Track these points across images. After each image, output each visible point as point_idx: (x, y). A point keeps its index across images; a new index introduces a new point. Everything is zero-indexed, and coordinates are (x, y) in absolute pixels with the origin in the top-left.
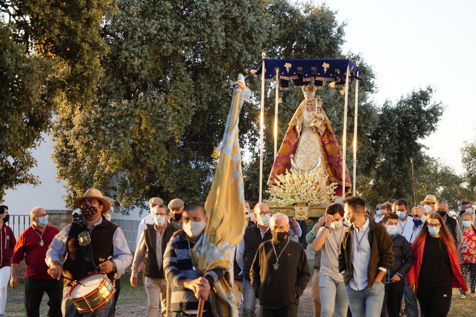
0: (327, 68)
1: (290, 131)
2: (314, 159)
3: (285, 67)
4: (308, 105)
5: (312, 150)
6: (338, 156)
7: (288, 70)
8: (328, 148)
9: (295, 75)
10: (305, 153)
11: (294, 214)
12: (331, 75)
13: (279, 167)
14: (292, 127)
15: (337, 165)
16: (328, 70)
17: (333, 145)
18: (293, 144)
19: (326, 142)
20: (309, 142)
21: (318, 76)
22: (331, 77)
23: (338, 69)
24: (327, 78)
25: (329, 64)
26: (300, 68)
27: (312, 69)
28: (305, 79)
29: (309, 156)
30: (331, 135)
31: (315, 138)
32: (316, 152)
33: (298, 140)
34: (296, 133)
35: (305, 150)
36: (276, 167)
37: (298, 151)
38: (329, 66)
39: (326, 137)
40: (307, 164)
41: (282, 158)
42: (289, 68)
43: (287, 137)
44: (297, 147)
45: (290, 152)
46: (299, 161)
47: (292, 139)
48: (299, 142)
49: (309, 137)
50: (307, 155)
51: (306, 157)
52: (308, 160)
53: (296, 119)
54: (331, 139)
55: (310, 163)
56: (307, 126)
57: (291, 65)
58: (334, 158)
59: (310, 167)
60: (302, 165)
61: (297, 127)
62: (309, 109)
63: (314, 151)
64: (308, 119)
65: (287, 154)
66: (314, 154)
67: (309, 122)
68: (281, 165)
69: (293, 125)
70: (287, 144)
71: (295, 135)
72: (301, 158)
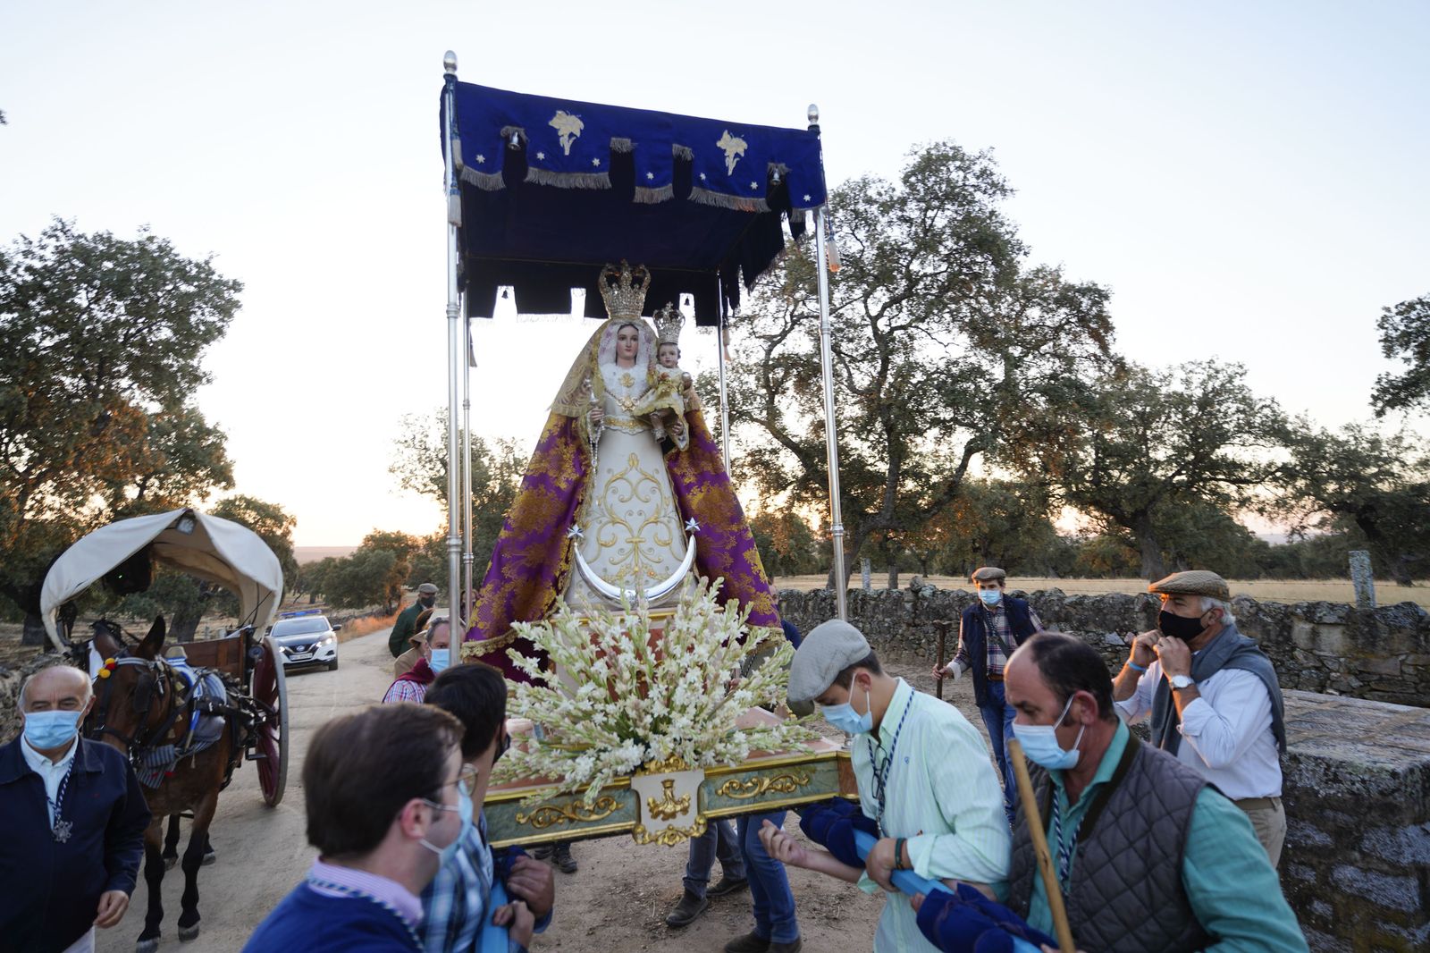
0: (737, 155)
1: (551, 439)
2: (661, 543)
3: (555, 131)
4: (623, 338)
5: (649, 509)
6: (735, 528)
7: (566, 144)
9: (596, 170)
10: (623, 523)
11: (637, 817)
12: (754, 186)
14: (561, 423)
15: (731, 560)
16: (742, 162)
17: (715, 491)
18: (563, 486)
19: (687, 481)
21: (701, 184)
22: (749, 193)
23: (779, 162)
24: (738, 195)
25: (744, 139)
26: (622, 144)
27: (674, 152)
28: (643, 189)
29: (640, 530)
30: (707, 454)
31: (655, 464)
32: (663, 514)
33: (584, 474)
34: (572, 449)
35: (620, 510)
36: (497, 581)
37: (588, 514)
38: (745, 145)
39: (684, 462)
40: (633, 564)
41: (523, 545)
42: (571, 135)
43: (541, 462)
44: (580, 498)
45: (552, 521)
46: (599, 555)
47: (560, 469)
48: (586, 480)
49: (633, 461)
50: (630, 530)
51: (628, 535)
52: (636, 549)
53: (584, 390)
54: (708, 467)
55: (646, 561)
56: (623, 418)
57: (581, 125)
58: (721, 537)
59: (645, 577)
60: (613, 570)
61: (582, 420)
62: (628, 354)
63: (658, 512)
64: (625, 389)
65: (541, 531)
66: (656, 523)
67: (628, 403)
68: (519, 574)
69: (566, 414)
70: (542, 487)
71: (569, 453)
72: (604, 539)
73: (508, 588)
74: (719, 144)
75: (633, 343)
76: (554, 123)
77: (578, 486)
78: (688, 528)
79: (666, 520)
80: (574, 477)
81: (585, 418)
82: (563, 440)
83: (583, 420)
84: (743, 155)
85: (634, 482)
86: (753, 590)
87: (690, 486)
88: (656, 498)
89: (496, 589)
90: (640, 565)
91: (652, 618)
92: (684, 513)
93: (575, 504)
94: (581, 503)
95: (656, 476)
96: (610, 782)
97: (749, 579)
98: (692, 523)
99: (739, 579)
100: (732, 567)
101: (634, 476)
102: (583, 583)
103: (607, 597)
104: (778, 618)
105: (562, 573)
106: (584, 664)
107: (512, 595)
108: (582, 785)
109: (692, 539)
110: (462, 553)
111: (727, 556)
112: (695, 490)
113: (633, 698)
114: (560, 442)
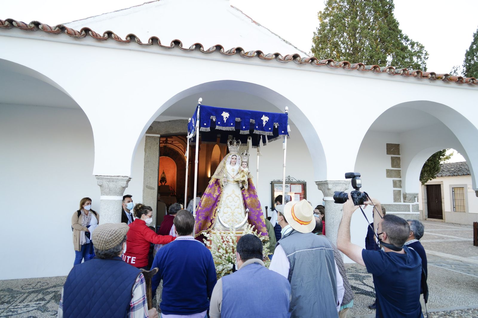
0: (266, 121)
1: (213, 184)
2: (239, 213)
3: (223, 116)
5: (237, 205)
6: (258, 210)
7: (225, 120)
8: (248, 201)
9: (232, 126)
10: (230, 208)
12: (270, 129)
13: (200, 220)
14: (215, 180)
16: (267, 123)
17: (254, 199)
18: (215, 196)
19: (246, 196)
21: (257, 129)
22: (268, 130)
23: (277, 123)
24: (266, 131)
25: (268, 117)
26: (238, 119)
27: (250, 122)
28: (242, 131)
29: (234, 210)
30: (252, 190)
31: (239, 192)
32: (240, 206)
33: (220, 193)
34: (217, 186)
35: (229, 204)
36: (197, 220)
37: (221, 204)
38: (268, 119)
39: (246, 191)
40: (232, 218)
41: (204, 211)
42: (226, 117)
43: (210, 190)
44: (219, 200)
45: (211, 205)
46: (223, 216)
47: (214, 192)
48: (221, 195)
49: (233, 192)
50: (232, 210)
51: (231, 211)
52: (233, 215)
53: (222, 172)
54: (252, 193)
55: (235, 218)
56: (231, 180)
57: (229, 115)
58: (254, 212)
59: (235, 222)
60: (227, 220)
62: (234, 163)
63: (239, 205)
64: (232, 172)
65: (209, 208)
66: (238, 208)
67: (233, 176)
68: (202, 218)
69: (217, 178)
70: (210, 197)
71: (217, 188)
72: (225, 211)
73: (200, 222)
74: (262, 119)
75: (235, 160)
77: (218, 196)
78: (246, 211)
79: (240, 207)
80: (218, 194)
81: (222, 180)
82: (216, 184)
83: (221, 180)
84: (267, 121)
86: (262, 226)
87: (247, 198)
88: (238, 202)
89: (197, 222)
90: (233, 219)
91: (236, 233)
92: (246, 206)
93: (217, 201)
94: (219, 201)
95: (239, 195)
96: (226, 272)
97: (261, 223)
98: (248, 210)
99: (258, 223)
100: (257, 220)
101: (233, 196)
102: (219, 222)
103: (225, 227)
104: (268, 234)
105: (213, 219)
106: (220, 244)
107: (201, 224)
108: (220, 272)
109: (247, 213)
111: (256, 216)
112: (248, 199)
113: (232, 253)
114: (215, 185)
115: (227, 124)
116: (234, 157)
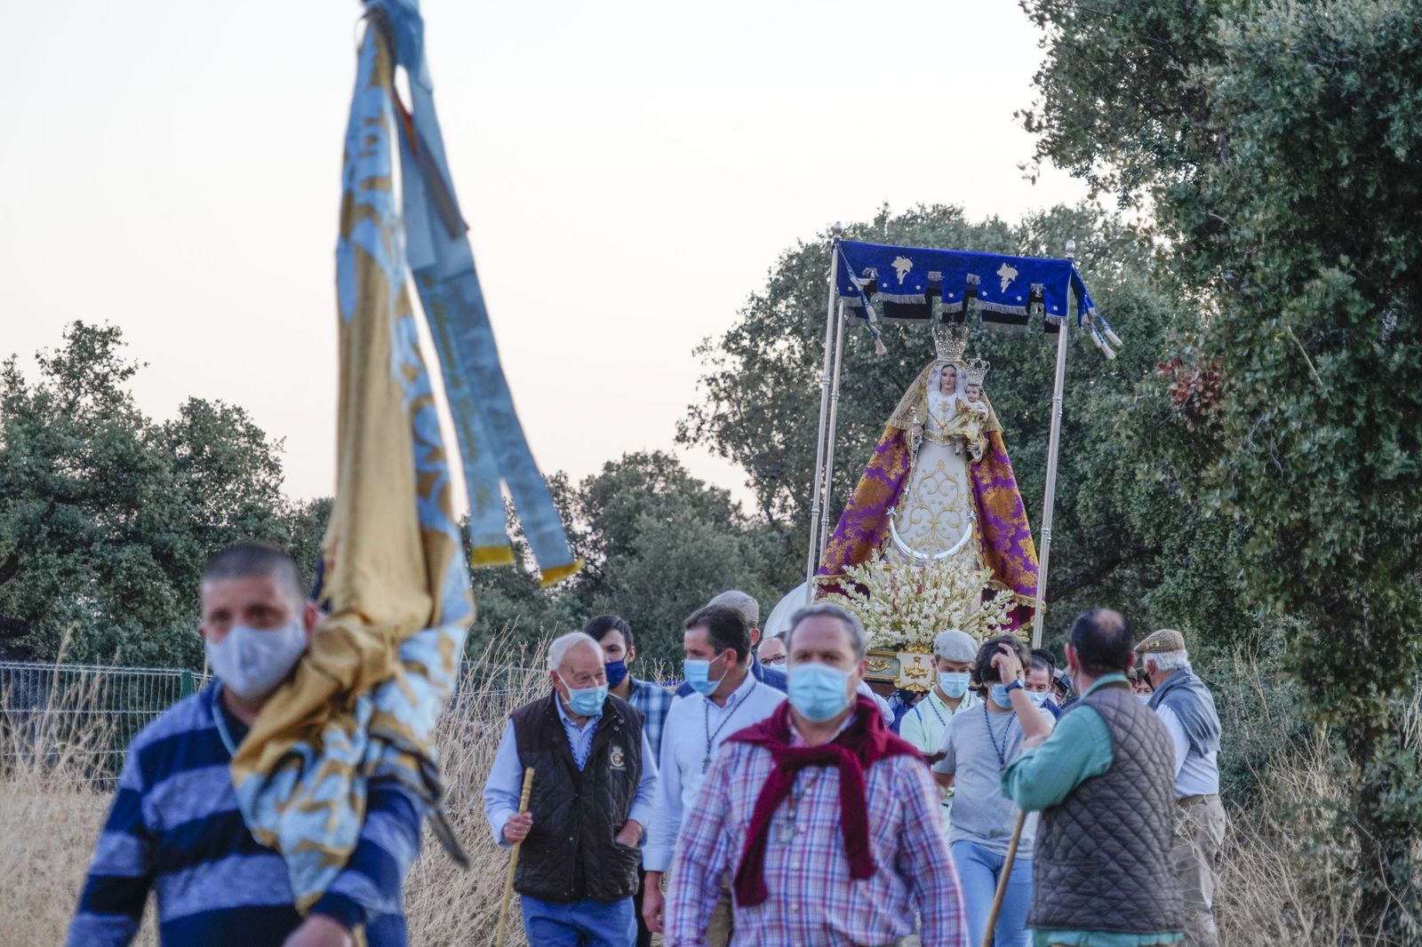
0: (1010, 279)
1: (887, 443)
2: (951, 525)
3: (895, 269)
4: (945, 375)
5: (947, 501)
6: (1016, 521)
7: (901, 277)
8: (989, 496)
9: (918, 292)
10: (928, 508)
11: (898, 674)
12: (1019, 298)
13: (849, 538)
14: (896, 433)
16: (1014, 284)
17: (1004, 492)
18: (892, 477)
19: (985, 482)
20: (940, 477)
21: (982, 298)
22: (1017, 303)
23: (1039, 283)
24: (1008, 304)
26: (935, 276)
27: (968, 280)
29: (938, 515)
30: (1001, 465)
33: (909, 470)
34: (900, 451)
35: (927, 499)
36: (841, 538)
37: (906, 500)
38: (1016, 273)
39: (982, 468)
40: (931, 537)
41: (860, 516)
42: (905, 271)
43: (878, 458)
44: (904, 487)
46: (907, 530)
47: (891, 465)
48: (909, 475)
49: (941, 464)
50: (932, 514)
51: (930, 517)
52: (933, 528)
54: (1001, 473)
55: (940, 536)
57: (911, 264)
58: (1005, 527)
59: (938, 548)
60: (917, 540)
61: (908, 434)
62: (948, 386)
63: (954, 504)
64: (941, 413)
65: (874, 507)
66: (951, 510)
67: (943, 423)
68: (856, 535)
69: (899, 427)
70: (878, 477)
72: (914, 518)
73: (847, 543)
74: (999, 273)
75: (952, 378)
76: (894, 264)
78: (969, 517)
79: (960, 510)
80: (901, 471)
82: (895, 444)
84: (1013, 279)
85: (939, 480)
86: (1022, 569)
87: (987, 486)
88: (955, 494)
89: (840, 543)
90: (936, 539)
93: (900, 491)
94: (904, 491)
95: (959, 477)
97: (1020, 560)
98: (971, 514)
100: (1010, 550)
102: (895, 546)
105: (885, 538)
107: (850, 548)
109: (971, 525)
110: (820, 518)
111: (1008, 541)
112: (990, 489)
114: (893, 446)
115: (908, 287)
116: (949, 370)
